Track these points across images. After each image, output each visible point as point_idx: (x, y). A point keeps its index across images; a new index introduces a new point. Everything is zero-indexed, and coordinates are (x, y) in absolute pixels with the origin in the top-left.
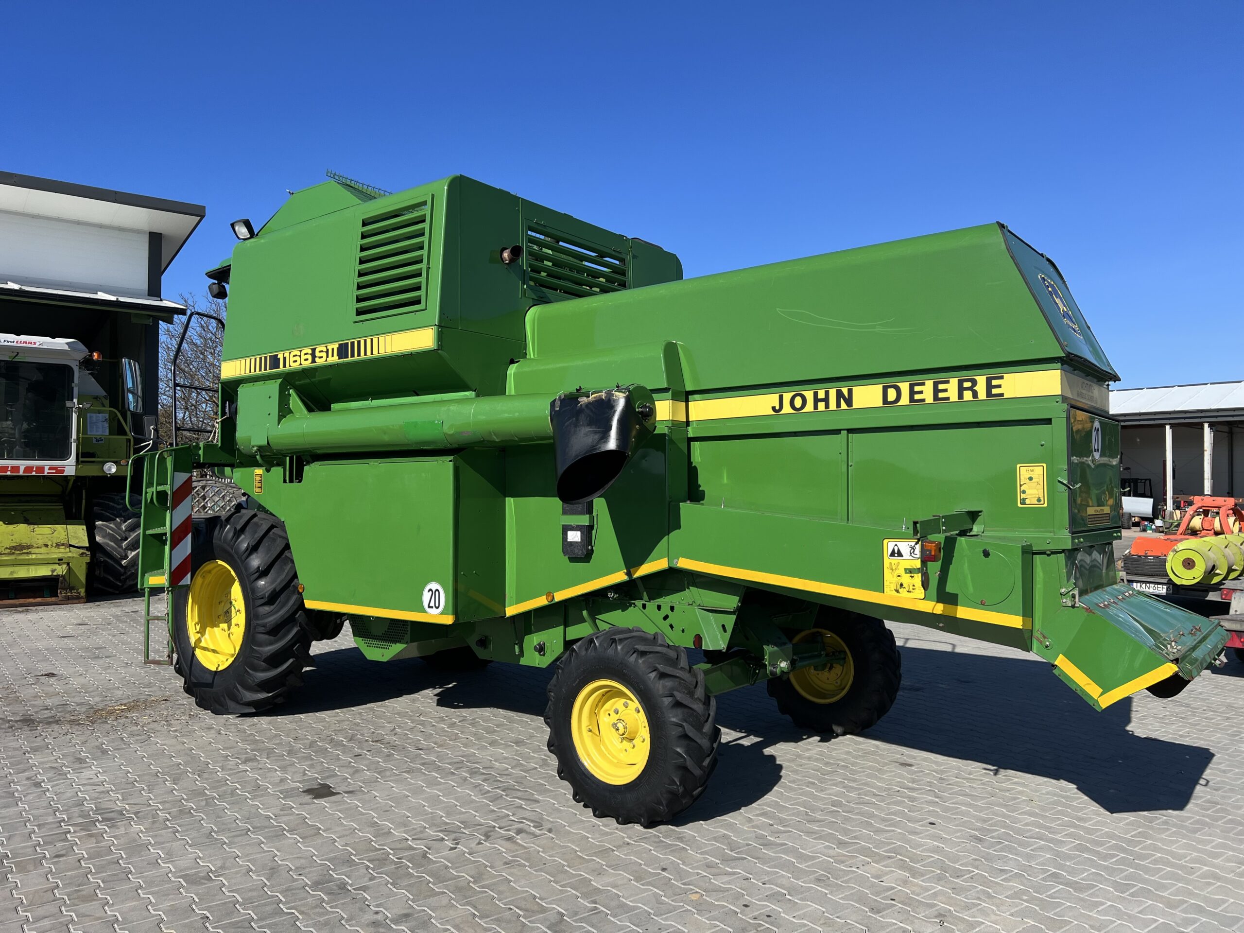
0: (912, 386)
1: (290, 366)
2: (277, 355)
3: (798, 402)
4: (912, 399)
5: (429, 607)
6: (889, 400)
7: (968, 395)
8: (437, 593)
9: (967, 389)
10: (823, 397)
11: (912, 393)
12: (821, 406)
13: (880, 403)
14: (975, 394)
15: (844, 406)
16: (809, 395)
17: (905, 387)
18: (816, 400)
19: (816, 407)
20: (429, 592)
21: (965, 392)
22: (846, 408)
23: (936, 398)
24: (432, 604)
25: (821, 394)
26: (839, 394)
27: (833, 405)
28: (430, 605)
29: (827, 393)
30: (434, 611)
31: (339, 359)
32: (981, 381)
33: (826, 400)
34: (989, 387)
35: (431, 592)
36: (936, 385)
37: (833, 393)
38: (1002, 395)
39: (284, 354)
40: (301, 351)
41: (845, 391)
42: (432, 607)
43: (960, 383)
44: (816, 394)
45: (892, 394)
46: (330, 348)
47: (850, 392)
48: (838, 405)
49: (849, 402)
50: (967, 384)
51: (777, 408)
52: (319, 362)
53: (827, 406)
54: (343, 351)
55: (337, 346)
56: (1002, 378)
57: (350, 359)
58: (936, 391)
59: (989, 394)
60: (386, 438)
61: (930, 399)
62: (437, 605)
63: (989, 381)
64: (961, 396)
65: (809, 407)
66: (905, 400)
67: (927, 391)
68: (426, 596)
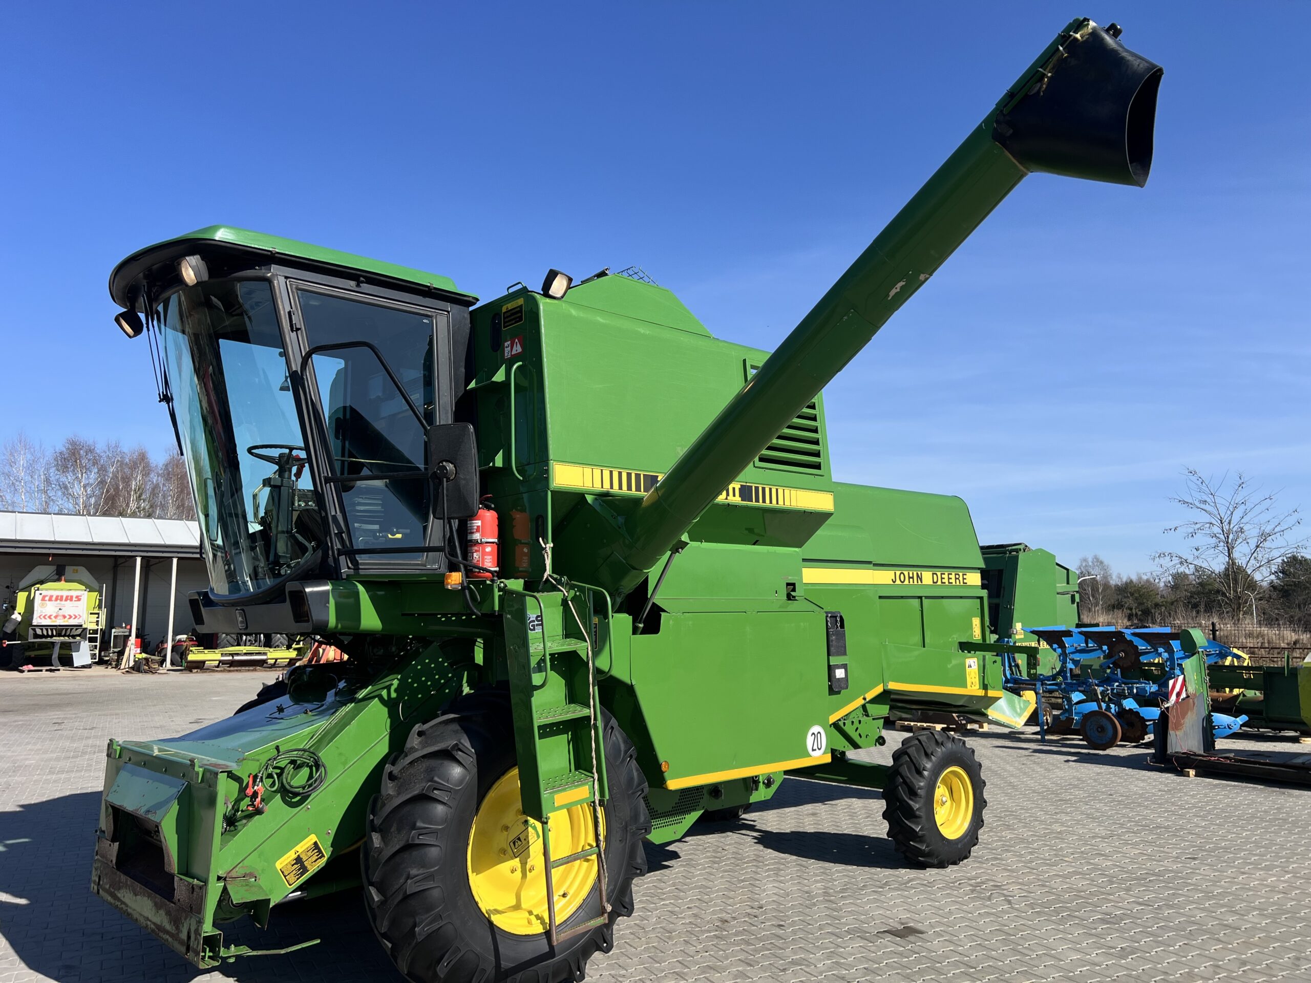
5: (813, 750)
8: (819, 735)
24: (815, 747)
30: (818, 753)
42: (815, 750)
57: (754, 503)
62: (819, 747)
68: (810, 740)
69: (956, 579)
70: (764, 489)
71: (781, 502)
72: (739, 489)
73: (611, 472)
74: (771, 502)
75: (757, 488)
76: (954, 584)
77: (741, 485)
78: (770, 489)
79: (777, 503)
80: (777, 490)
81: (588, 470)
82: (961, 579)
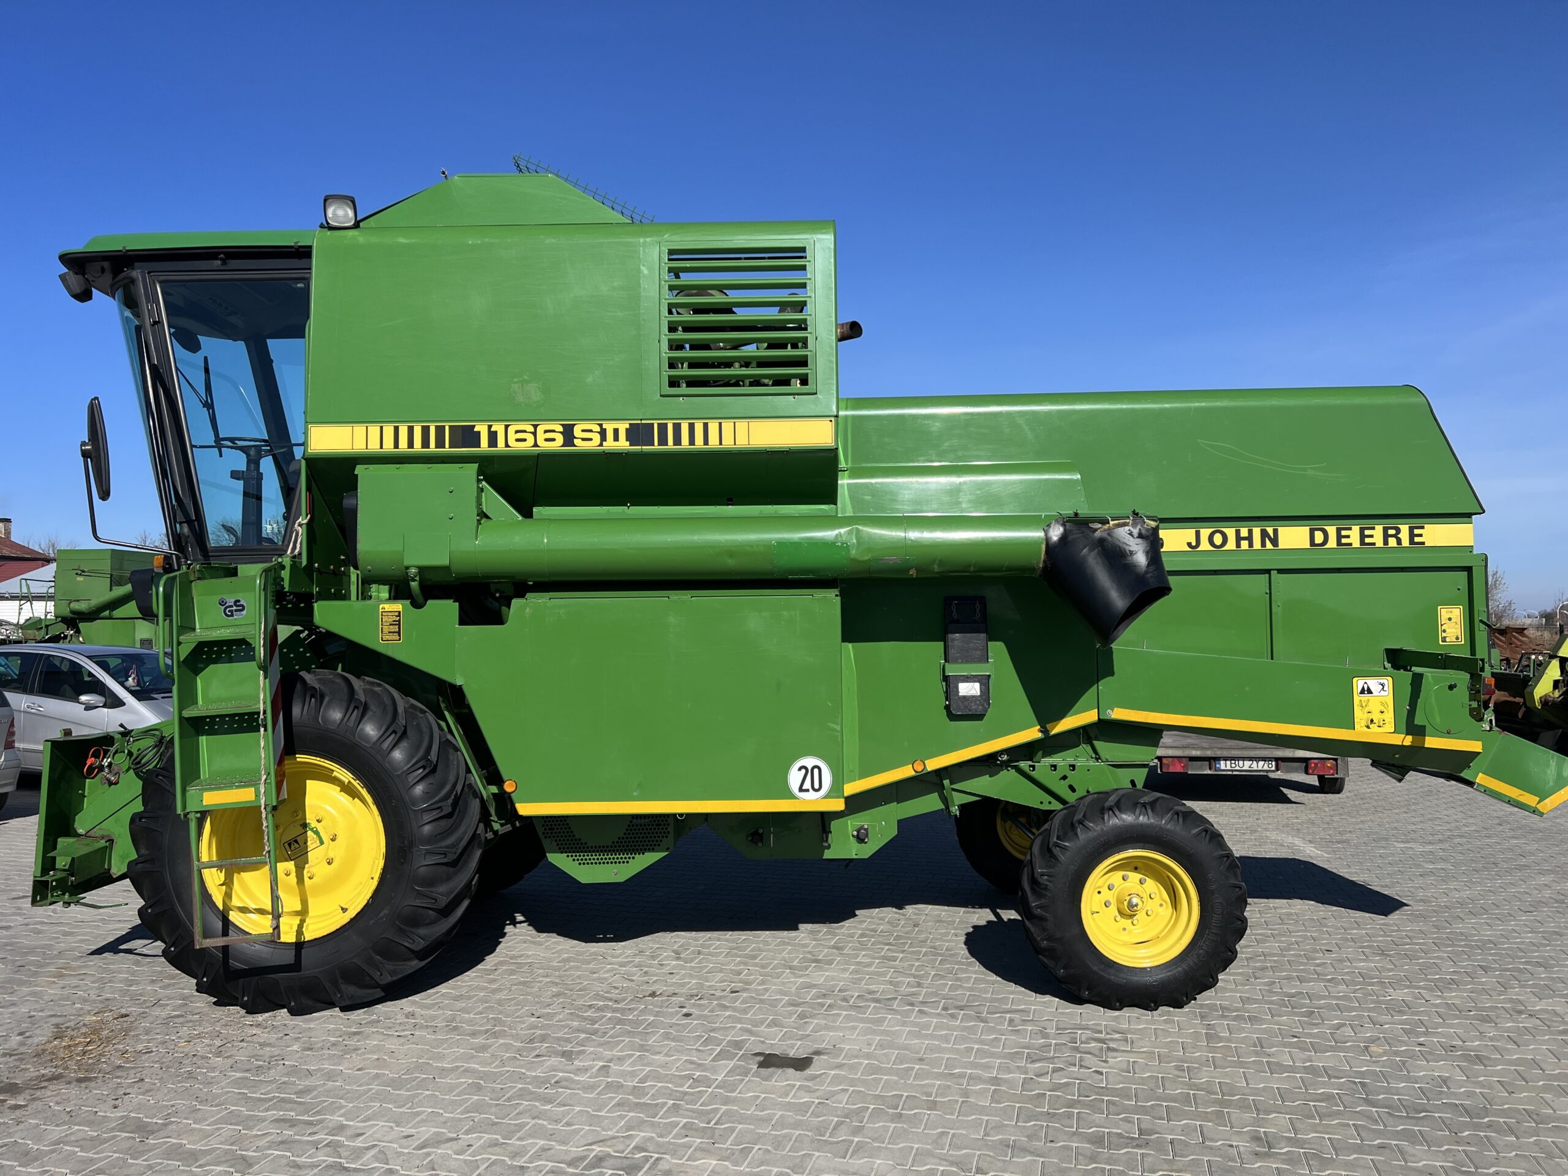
0: (1339, 531)
1: (507, 445)
2: (474, 426)
3: (1218, 539)
4: (1339, 543)
5: (801, 790)
6: (1317, 542)
7: (1392, 542)
8: (816, 771)
9: (1392, 536)
10: (1247, 535)
11: (1339, 537)
12: (1245, 545)
13: (1308, 546)
14: (1399, 541)
15: (1269, 545)
16: (1231, 532)
17: (1332, 530)
18: (1239, 539)
19: (1238, 545)
20: (800, 769)
21: (1390, 539)
22: (1272, 547)
23: (1362, 542)
24: (807, 785)
25: (1244, 532)
26: (1264, 534)
27: (1257, 545)
28: (804, 787)
29: (1250, 532)
30: (811, 795)
31: (630, 445)
32: (1405, 529)
33: (1250, 538)
34: (1412, 536)
35: (803, 771)
36: (1362, 530)
37: (1257, 532)
38: (1423, 543)
39: (490, 427)
40: (535, 426)
41: (1270, 530)
42: (807, 790)
43: (1385, 530)
44: (1238, 532)
45: (1319, 537)
46: (609, 427)
47: (1276, 532)
48: (1263, 544)
49: (1275, 542)
50: (1392, 532)
51: (1194, 544)
52: (580, 445)
53: (1251, 545)
54: (638, 433)
55: (628, 426)
56: (1423, 528)
57: (656, 447)
58: (1363, 536)
59: (1412, 542)
60: (731, 563)
61: (1356, 544)
62: (817, 786)
63: (1411, 529)
64: (1386, 542)
65: (1231, 545)
66: (1332, 543)
67: (1353, 536)
68: (795, 778)
69: (1386, 537)
70: (677, 428)
71: (714, 442)
72: (627, 430)
73: (396, 429)
74: (692, 441)
75: (663, 428)
76: (1380, 543)
77: (630, 424)
78: (692, 427)
79: (706, 442)
80: (706, 426)
81: (360, 430)
82: (1404, 535)
